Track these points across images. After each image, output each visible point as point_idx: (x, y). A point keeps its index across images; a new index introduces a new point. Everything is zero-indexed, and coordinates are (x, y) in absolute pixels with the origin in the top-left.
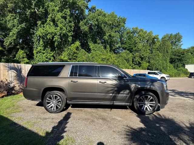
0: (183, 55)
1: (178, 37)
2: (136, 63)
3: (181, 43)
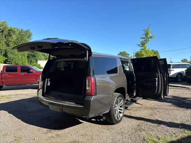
1: (28, 33)
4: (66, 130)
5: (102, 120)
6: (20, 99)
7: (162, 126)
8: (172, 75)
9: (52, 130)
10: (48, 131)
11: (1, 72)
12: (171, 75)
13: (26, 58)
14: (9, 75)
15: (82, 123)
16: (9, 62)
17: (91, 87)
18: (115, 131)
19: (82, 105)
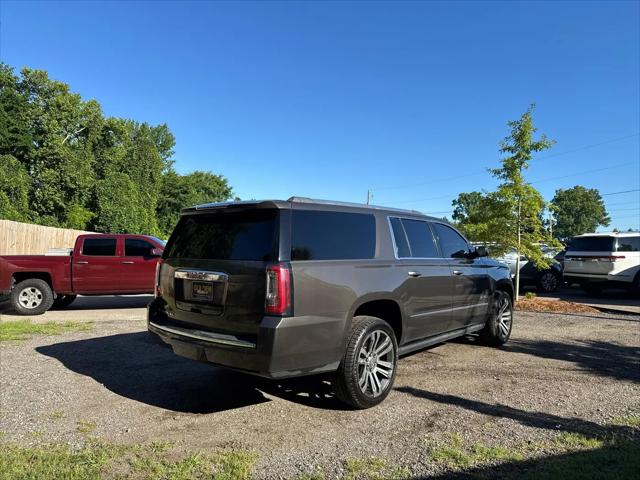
0: (185, 192)
1: (162, 137)
2: (44, 208)
3: (173, 158)
4: (215, 415)
5: (327, 396)
6: (114, 333)
7: (503, 421)
8: (619, 275)
9: (180, 413)
10: (167, 413)
11: (71, 253)
12: (614, 273)
13: (154, 212)
14: (91, 262)
15: (268, 400)
16: (102, 225)
17: (279, 292)
18: (354, 425)
19: (251, 342)
